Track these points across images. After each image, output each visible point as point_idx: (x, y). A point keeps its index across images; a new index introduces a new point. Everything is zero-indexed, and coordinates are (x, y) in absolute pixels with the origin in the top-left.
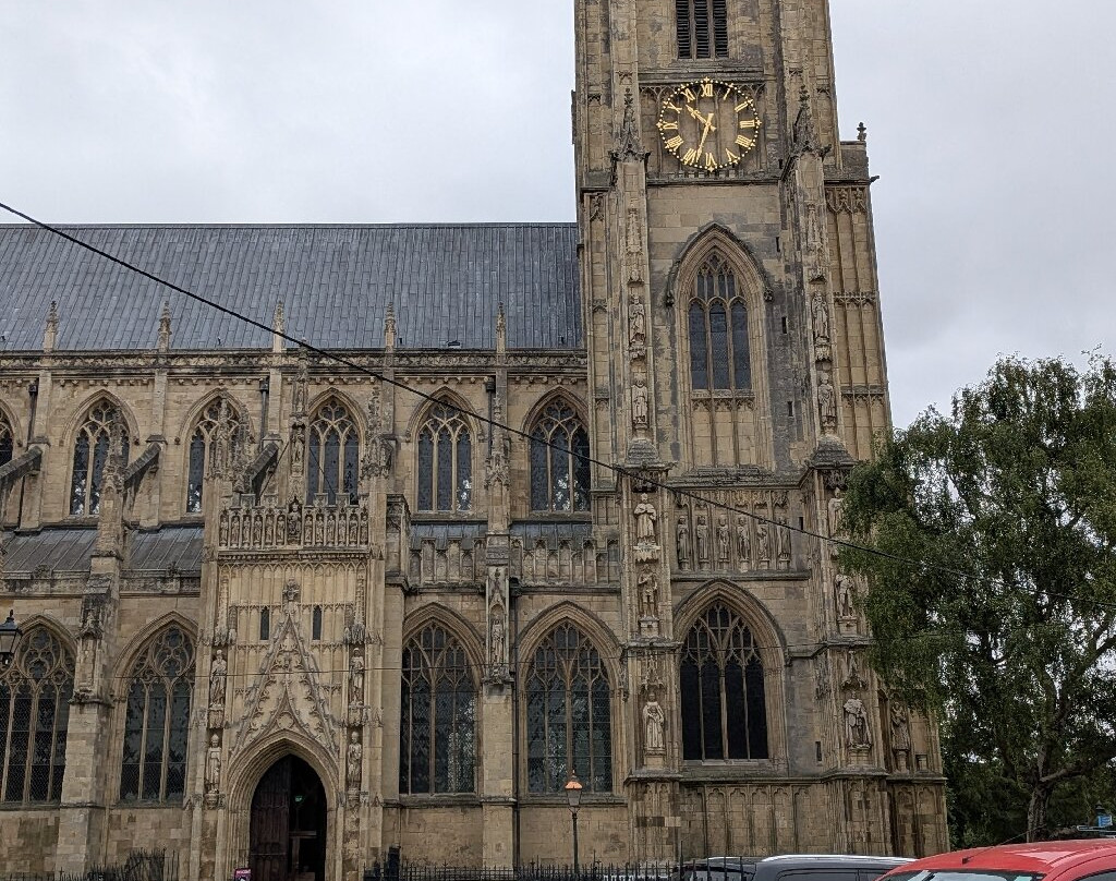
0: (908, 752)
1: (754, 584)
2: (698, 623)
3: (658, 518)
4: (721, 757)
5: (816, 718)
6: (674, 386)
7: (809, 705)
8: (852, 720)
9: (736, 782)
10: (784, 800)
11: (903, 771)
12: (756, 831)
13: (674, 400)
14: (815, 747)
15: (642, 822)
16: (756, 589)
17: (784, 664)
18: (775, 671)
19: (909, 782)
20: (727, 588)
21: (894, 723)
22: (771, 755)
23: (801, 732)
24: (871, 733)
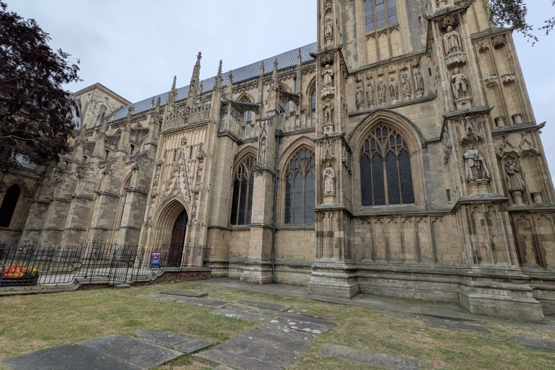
0: (523, 192)
1: (400, 109)
2: (370, 137)
3: (333, 74)
4: (384, 204)
5: (445, 175)
6: (355, 31)
7: (440, 168)
8: (471, 163)
9: (391, 215)
10: (424, 226)
11: (520, 204)
12: (406, 244)
13: (355, 36)
14: (445, 193)
15: (320, 235)
16: (402, 111)
17: (421, 147)
18: (415, 152)
19: (527, 212)
20: (384, 113)
21: (509, 174)
22: (416, 202)
23: (435, 184)
24: (489, 170)
